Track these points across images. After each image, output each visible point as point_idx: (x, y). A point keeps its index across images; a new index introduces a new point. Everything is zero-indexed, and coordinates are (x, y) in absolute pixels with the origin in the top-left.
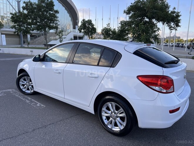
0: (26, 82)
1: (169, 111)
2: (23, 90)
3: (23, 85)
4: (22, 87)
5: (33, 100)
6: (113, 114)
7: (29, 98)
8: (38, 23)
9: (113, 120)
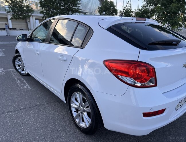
0: (21, 63)
1: (143, 113)
2: (19, 70)
3: (19, 66)
4: (18, 68)
5: (24, 81)
6: (81, 106)
7: (22, 79)
8: (62, 8)
9: (81, 114)
